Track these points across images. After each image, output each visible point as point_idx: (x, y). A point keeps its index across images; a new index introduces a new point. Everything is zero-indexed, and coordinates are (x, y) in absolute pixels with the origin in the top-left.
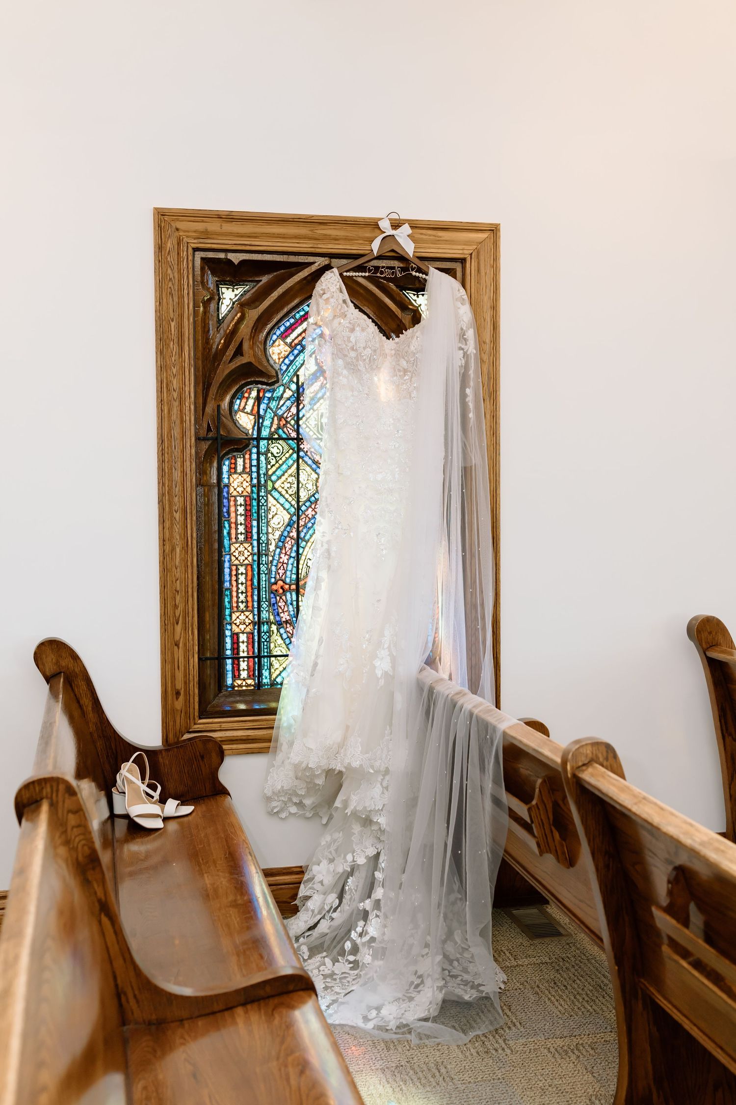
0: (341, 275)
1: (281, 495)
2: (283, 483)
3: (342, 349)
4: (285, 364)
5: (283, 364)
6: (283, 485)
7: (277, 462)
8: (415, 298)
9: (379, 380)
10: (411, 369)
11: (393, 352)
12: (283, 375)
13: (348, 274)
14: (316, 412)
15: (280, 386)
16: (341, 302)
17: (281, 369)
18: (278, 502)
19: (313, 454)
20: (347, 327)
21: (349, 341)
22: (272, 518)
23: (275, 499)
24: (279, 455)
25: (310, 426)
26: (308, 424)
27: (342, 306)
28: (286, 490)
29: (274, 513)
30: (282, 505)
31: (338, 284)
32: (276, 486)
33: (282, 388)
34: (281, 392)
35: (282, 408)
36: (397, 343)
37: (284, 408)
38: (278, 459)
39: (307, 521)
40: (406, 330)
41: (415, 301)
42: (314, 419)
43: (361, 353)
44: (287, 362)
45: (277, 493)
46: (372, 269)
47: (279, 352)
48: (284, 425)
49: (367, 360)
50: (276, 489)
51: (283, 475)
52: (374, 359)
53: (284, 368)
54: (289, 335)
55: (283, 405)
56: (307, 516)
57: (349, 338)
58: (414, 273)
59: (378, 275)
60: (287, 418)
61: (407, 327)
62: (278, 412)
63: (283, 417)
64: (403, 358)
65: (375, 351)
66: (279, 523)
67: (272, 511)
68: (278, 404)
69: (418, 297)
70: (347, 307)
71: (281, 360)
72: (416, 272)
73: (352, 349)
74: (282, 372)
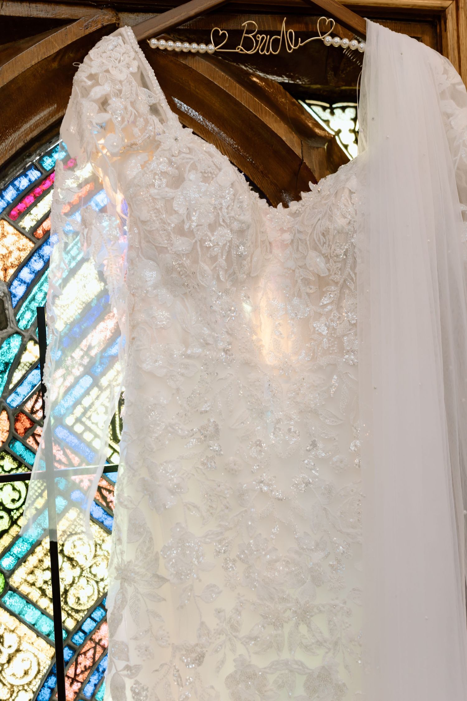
0: (143, 44)
1: (29, 602)
2: (32, 572)
3: (150, 232)
4: (22, 282)
5: (16, 283)
6: (31, 579)
7: (14, 522)
8: (326, 115)
9: (256, 309)
10: (337, 278)
11: (287, 237)
12: (17, 308)
13: (162, 44)
14: (107, 393)
15: (10, 336)
16: (144, 109)
17: (12, 295)
18: (22, 621)
19: (105, 493)
20: (164, 174)
21: (171, 211)
22: (9, 662)
23: (12, 614)
24: (18, 504)
25: (93, 427)
26: (88, 423)
27: (147, 122)
28: (40, 588)
29: (12, 650)
30: (32, 627)
31: (135, 64)
32: (15, 581)
33: (16, 342)
34: (15, 350)
35: (19, 390)
36: (295, 215)
37: (24, 390)
38: (15, 515)
39: (97, 656)
40: (316, 182)
41: (327, 122)
42: (102, 410)
43: (202, 241)
44: (26, 274)
45: (17, 598)
46: (224, 34)
47: (5, 252)
48: (26, 430)
49: (222, 261)
50: (15, 591)
51: (31, 552)
52: (240, 256)
53: (19, 290)
54: (27, 211)
55: (20, 383)
56: (98, 643)
57: (169, 201)
58: (328, 40)
59: (240, 49)
60: (33, 412)
61: (316, 175)
62: (8, 400)
63: (23, 412)
64: (315, 248)
65: (241, 232)
66: (26, 673)
67: (6, 644)
68: (9, 381)
69: (332, 113)
70: (162, 121)
71: (11, 271)
72: (333, 35)
73: (180, 231)
74: (15, 301)
